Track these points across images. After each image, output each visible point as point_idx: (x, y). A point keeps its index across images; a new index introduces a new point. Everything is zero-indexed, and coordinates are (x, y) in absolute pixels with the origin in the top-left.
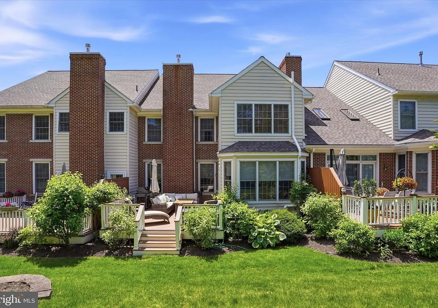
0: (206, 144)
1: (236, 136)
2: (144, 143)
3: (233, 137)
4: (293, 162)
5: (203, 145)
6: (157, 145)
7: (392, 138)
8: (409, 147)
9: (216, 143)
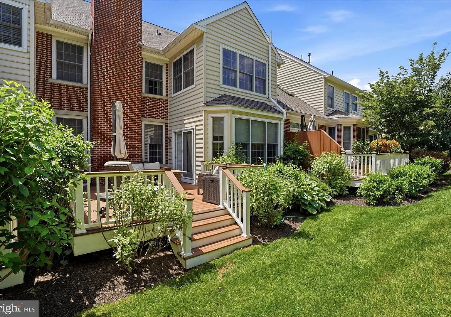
0: (153, 98)
1: (222, 87)
2: (50, 80)
3: (218, 88)
4: (277, 125)
5: (149, 98)
6: (76, 87)
7: (323, 113)
8: (340, 121)
9: (166, 98)
